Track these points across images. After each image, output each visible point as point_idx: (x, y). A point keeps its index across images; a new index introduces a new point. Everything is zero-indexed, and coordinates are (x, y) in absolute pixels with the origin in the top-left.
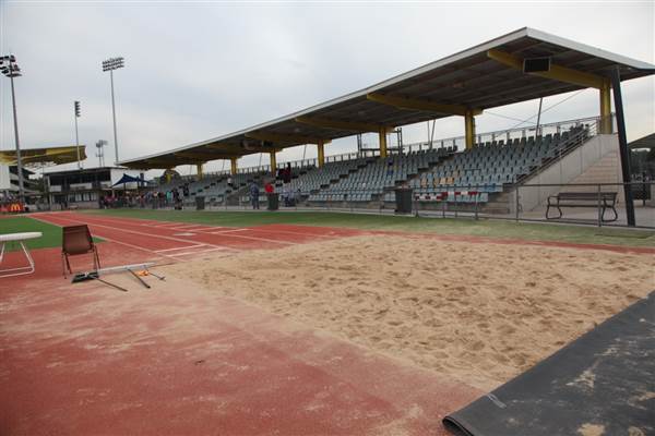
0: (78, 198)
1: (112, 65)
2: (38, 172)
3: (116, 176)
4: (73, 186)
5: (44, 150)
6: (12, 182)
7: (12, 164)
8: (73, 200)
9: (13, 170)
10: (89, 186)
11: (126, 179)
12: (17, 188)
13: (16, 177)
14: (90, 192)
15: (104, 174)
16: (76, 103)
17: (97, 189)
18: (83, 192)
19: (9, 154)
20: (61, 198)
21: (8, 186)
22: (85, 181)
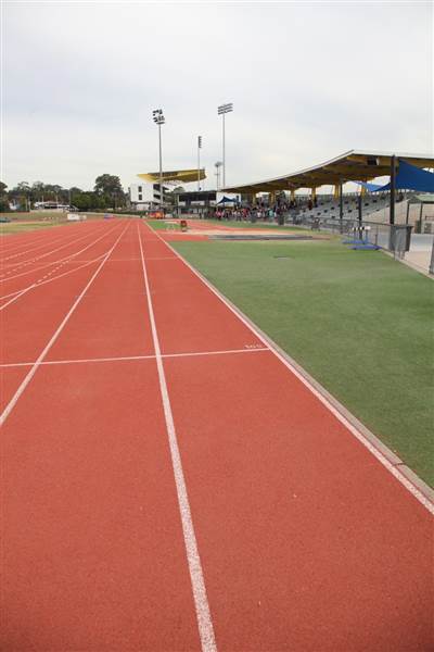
0: (195, 211)
1: (224, 109)
2: (171, 187)
3: (220, 197)
4: (193, 203)
5: (176, 173)
6: (155, 196)
7: (156, 182)
8: (192, 212)
9: (156, 187)
10: (202, 203)
11: (225, 200)
12: (158, 201)
13: (158, 193)
14: (203, 207)
15: (212, 195)
16: (199, 138)
17: (207, 206)
18: (198, 207)
19: (155, 175)
20: (184, 211)
21: (152, 199)
22: (200, 200)
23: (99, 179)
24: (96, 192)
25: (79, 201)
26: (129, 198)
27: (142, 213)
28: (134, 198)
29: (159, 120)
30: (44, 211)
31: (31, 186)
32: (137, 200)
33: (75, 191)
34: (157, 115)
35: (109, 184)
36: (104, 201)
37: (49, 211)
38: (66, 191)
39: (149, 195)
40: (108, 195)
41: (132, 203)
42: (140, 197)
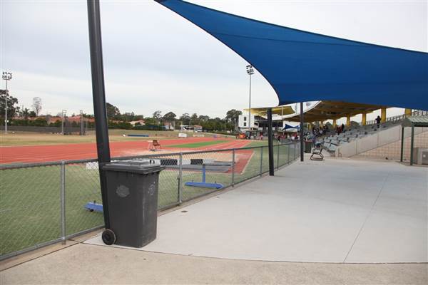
6: (255, 124)
7: (256, 114)
9: (257, 117)
10: (274, 129)
11: (287, 127)
15: (281, 123)
17: (277, 131)
21: (252, 125)
22: (273, 126)
23: (229, 113)
24: (226, 120)
26: (237, 124)
29: (250, 72)
32: (243, 126)
34: (249, 69)
35: (234, 115)
39: (252, 123)
41: (239, 128)
42: (245, 124)
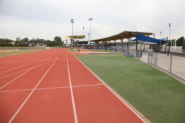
0: (82, 47)
1: (90, 19)
2: (76, 40)
3: (89, 43)
4: (82, 44)
5: (77, 36)
6: (71, 42)
7: (71, 39)
8: (81, 47)
9: (71, 40)
10: (84, 44)
11: (91, 43)
12: (72, 44)
13: (72, 42)
14: (84, 46)
15: (87, 42)
16: (83, 27)
17: (86, 45)
18: (83, 45)
19: (71, 37)
20: (79, 46)
21: (70, 43)
22: (84, 43)
23: (55, 38)
24: (54, 41)
25: (49, 44)
26: (64, 43)
27: (67, 47)
28: (65, 43)
29: (72, 22)
30: (39, 46)
31: (36, 39)
32: (66, 44)
33: (48, 41)
34: (72, 21)
35: (58, 39)
36: (56, 44)
37: (40, 46)
38: (46, 41)
39: (69, 42)
40: (58, 42)
42: (67, 43)
